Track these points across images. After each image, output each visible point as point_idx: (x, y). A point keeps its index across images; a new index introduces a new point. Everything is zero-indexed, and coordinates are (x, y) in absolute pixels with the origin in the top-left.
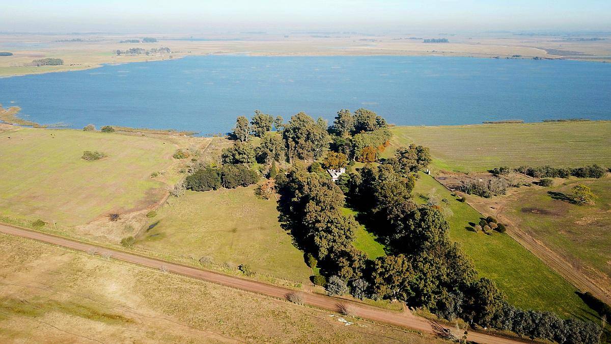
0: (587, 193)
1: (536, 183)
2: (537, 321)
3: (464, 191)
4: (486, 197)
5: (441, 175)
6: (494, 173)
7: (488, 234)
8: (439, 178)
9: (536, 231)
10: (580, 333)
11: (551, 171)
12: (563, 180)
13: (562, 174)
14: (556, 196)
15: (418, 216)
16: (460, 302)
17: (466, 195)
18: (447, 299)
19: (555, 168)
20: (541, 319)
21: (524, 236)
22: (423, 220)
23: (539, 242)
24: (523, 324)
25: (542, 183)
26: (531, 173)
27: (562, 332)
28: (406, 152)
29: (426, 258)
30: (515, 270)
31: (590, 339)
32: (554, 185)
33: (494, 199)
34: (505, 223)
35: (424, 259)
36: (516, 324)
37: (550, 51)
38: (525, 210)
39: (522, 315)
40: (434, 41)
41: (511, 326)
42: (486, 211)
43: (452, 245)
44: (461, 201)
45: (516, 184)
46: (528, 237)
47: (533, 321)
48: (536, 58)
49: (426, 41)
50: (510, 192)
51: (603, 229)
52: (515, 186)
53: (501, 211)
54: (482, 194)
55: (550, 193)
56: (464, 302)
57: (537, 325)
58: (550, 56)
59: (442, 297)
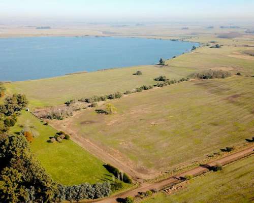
0: (112, 108)
1: (89, 106)
2: (78, 191)
3: (48, 118)
4: (61, 119)
5: (36, 110)
6: (68, 104)
7: (60, 142)
8: (35, 113)
9: (87, 134)
10: (100, 190)
11: (96, 98)
12: (103, 102)
13: (102, 99)
14: (99, 111)
15: (7, 142)
16: (33, 193)
17: (49, 120)
18: (24, 194)
19: (99, 96)
20: (80, 189)
21: (80, 138)
22: (10, 144)
23: (88, 141)
24: (71, 195)
25: (92, 106)
26: (87, 101)
27: (91, 192)
28: (11, 99)
29: (8, 171)
30: (73, 161)
31: (105, 192)
32: (99, 105)
33: (66, 120)
34: (70, 133)
35: (7, 172)
36: (67, 196)
37: (104, 32)
38: (83, 123)
39: (69, 190)
40: (42, 28)
41: (65, 197)
42: (60, 128)
43: (29, 157)
44: (46, 124)
45: (78, 108)
46: (82, 139)
47: (76, 191)
48: (97, 36)
49: (38, 28)
50: (75, 114)
51: (120, 125)
52: (78, 110)
53: (69, 126)
54: (59, 118)
55: (96, 110)
56: (36, 192)
57: (78, 193)
58: (104, 35)
59: (21, 194)
